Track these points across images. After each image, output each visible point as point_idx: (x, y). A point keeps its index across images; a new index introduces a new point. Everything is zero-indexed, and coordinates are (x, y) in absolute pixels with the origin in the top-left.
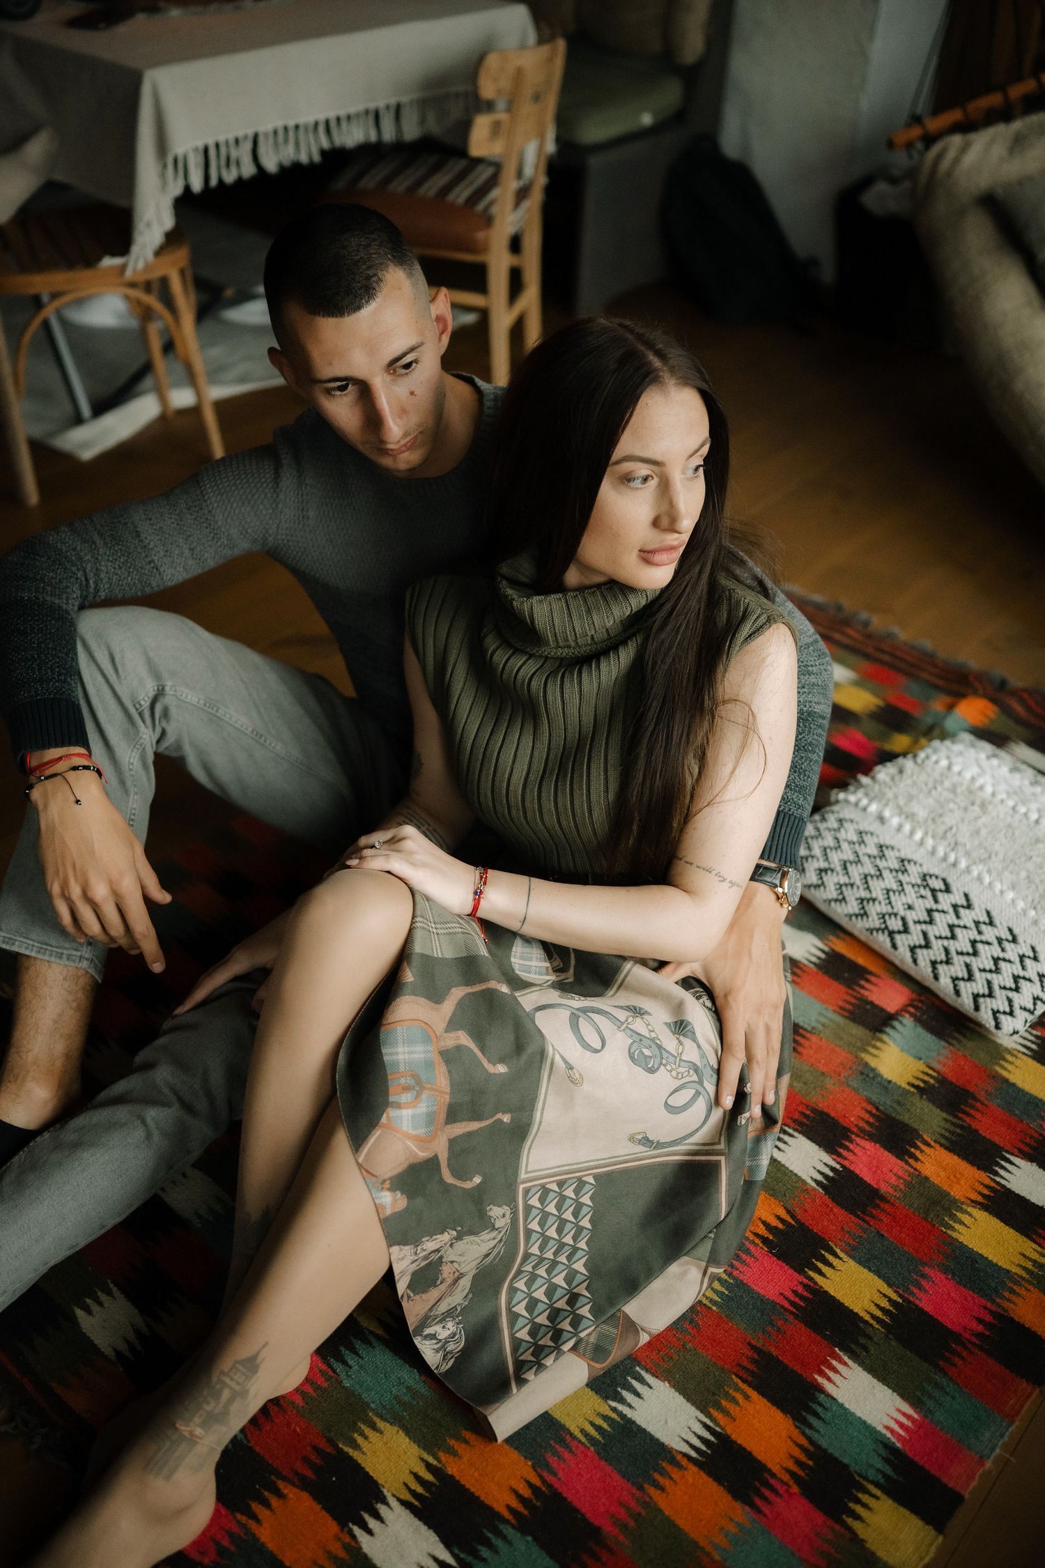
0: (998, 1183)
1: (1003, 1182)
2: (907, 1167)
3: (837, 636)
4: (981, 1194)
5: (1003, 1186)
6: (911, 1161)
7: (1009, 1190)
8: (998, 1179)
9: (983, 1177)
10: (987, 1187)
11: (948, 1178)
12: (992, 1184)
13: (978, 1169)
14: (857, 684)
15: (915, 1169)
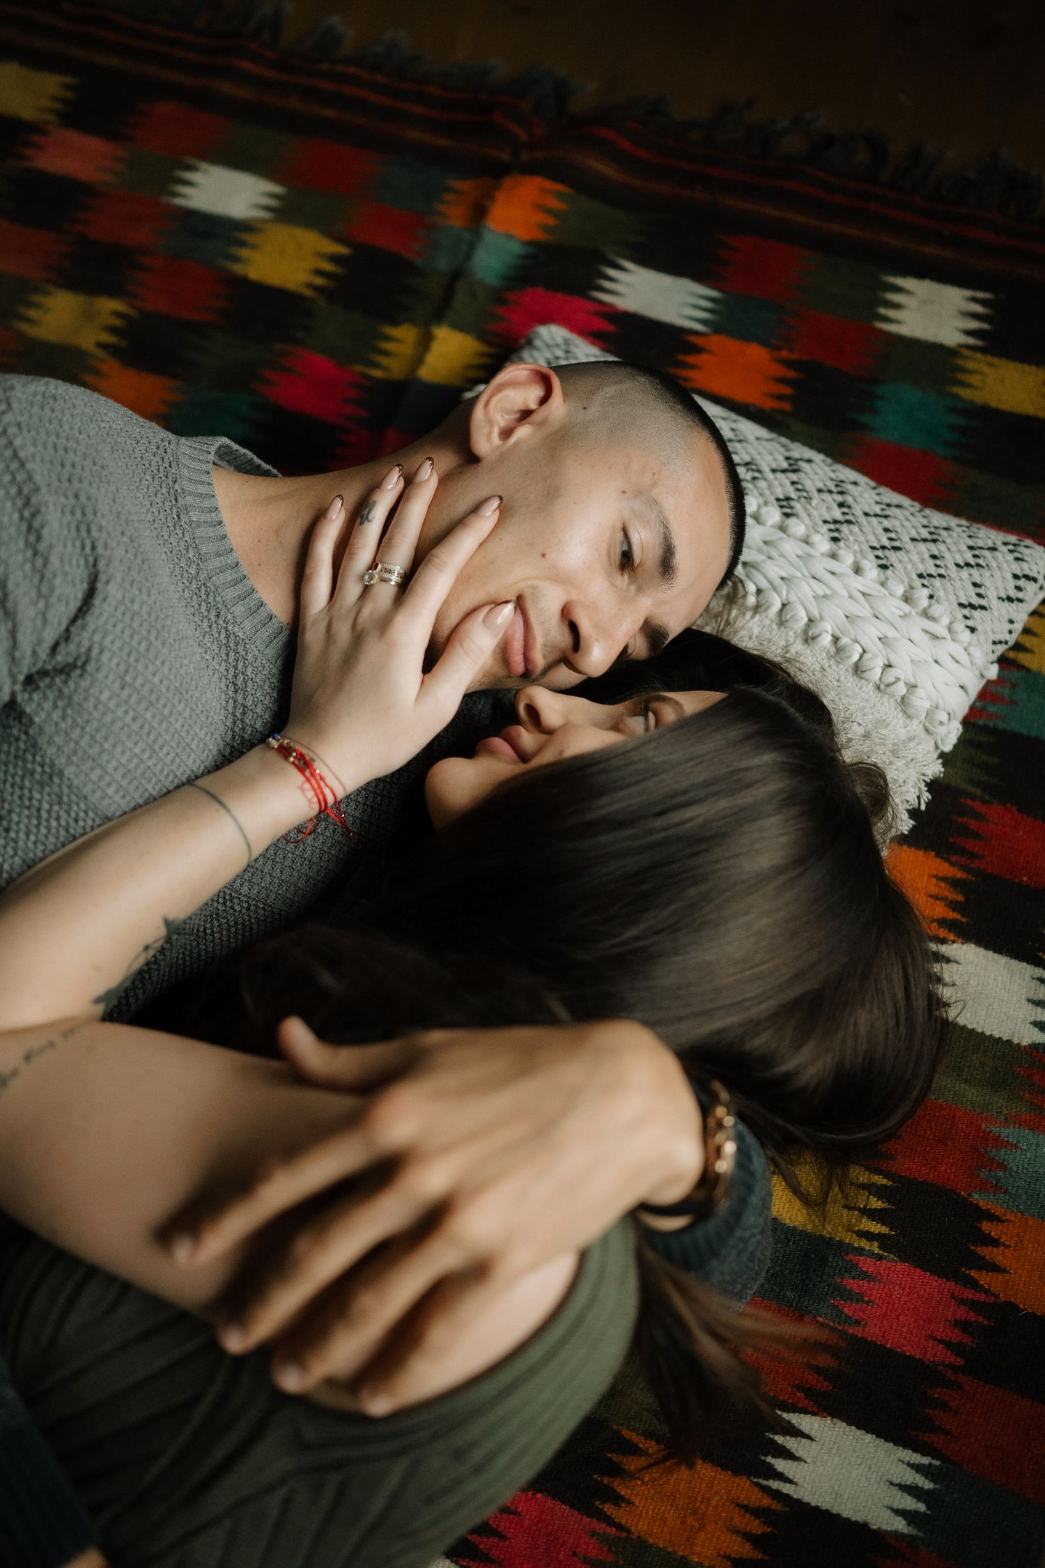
0: (777, 1495)
1: (786, 1489)
2: (602, 1528)
3: (226, 87)
4: (748, 1537)
5: (787, 1498)
6: (608, 1509)
7: (799, 1503)
8: (775, 1484)
9: (744, 1488)
10: (757, 1512)
11: (683, 1522)
12: (766, 1501)
13: (736, 1472)
14: (286, 212)
15: (620, 1527)
